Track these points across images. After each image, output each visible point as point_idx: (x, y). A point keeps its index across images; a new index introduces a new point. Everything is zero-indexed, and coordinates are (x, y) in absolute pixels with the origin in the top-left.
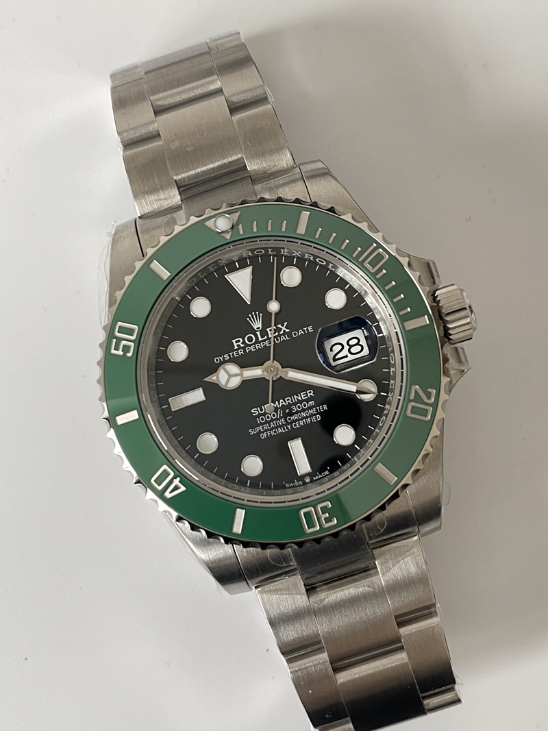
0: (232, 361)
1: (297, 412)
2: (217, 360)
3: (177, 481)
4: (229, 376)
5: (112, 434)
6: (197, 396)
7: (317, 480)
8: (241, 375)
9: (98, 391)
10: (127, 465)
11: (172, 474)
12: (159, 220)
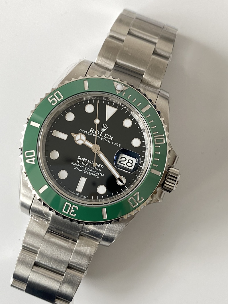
0: (86, 135)
1: (93, 169)
2: (81, 130)
3: (34, 159)
4: (80, 139)
5: (26, 126)
6: (64, 136)
7: (81, 197)
8: (85, 142)
9: (33, 108)
10: (22, 140)
11: (34, 155)
12: (100, 69)
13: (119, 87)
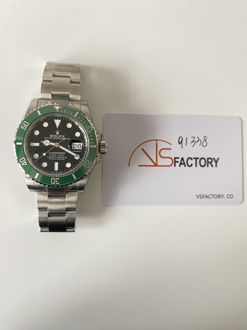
0: (49, 139)
1: (60, 156)
2: (45, 138)
3: (25, 162)
4: (47, 143)
5: (14, 146)
6: (37, 144)
7: (59, 173)
8: (50, 143)
9: (15, 135)
10: (15, 154)
11: (25, 160)
12: (44, 101)
13: (57, 108)
